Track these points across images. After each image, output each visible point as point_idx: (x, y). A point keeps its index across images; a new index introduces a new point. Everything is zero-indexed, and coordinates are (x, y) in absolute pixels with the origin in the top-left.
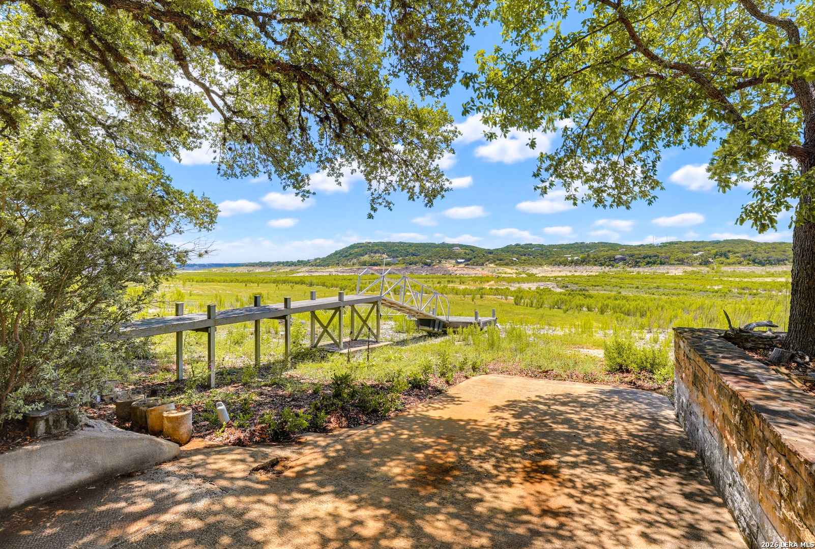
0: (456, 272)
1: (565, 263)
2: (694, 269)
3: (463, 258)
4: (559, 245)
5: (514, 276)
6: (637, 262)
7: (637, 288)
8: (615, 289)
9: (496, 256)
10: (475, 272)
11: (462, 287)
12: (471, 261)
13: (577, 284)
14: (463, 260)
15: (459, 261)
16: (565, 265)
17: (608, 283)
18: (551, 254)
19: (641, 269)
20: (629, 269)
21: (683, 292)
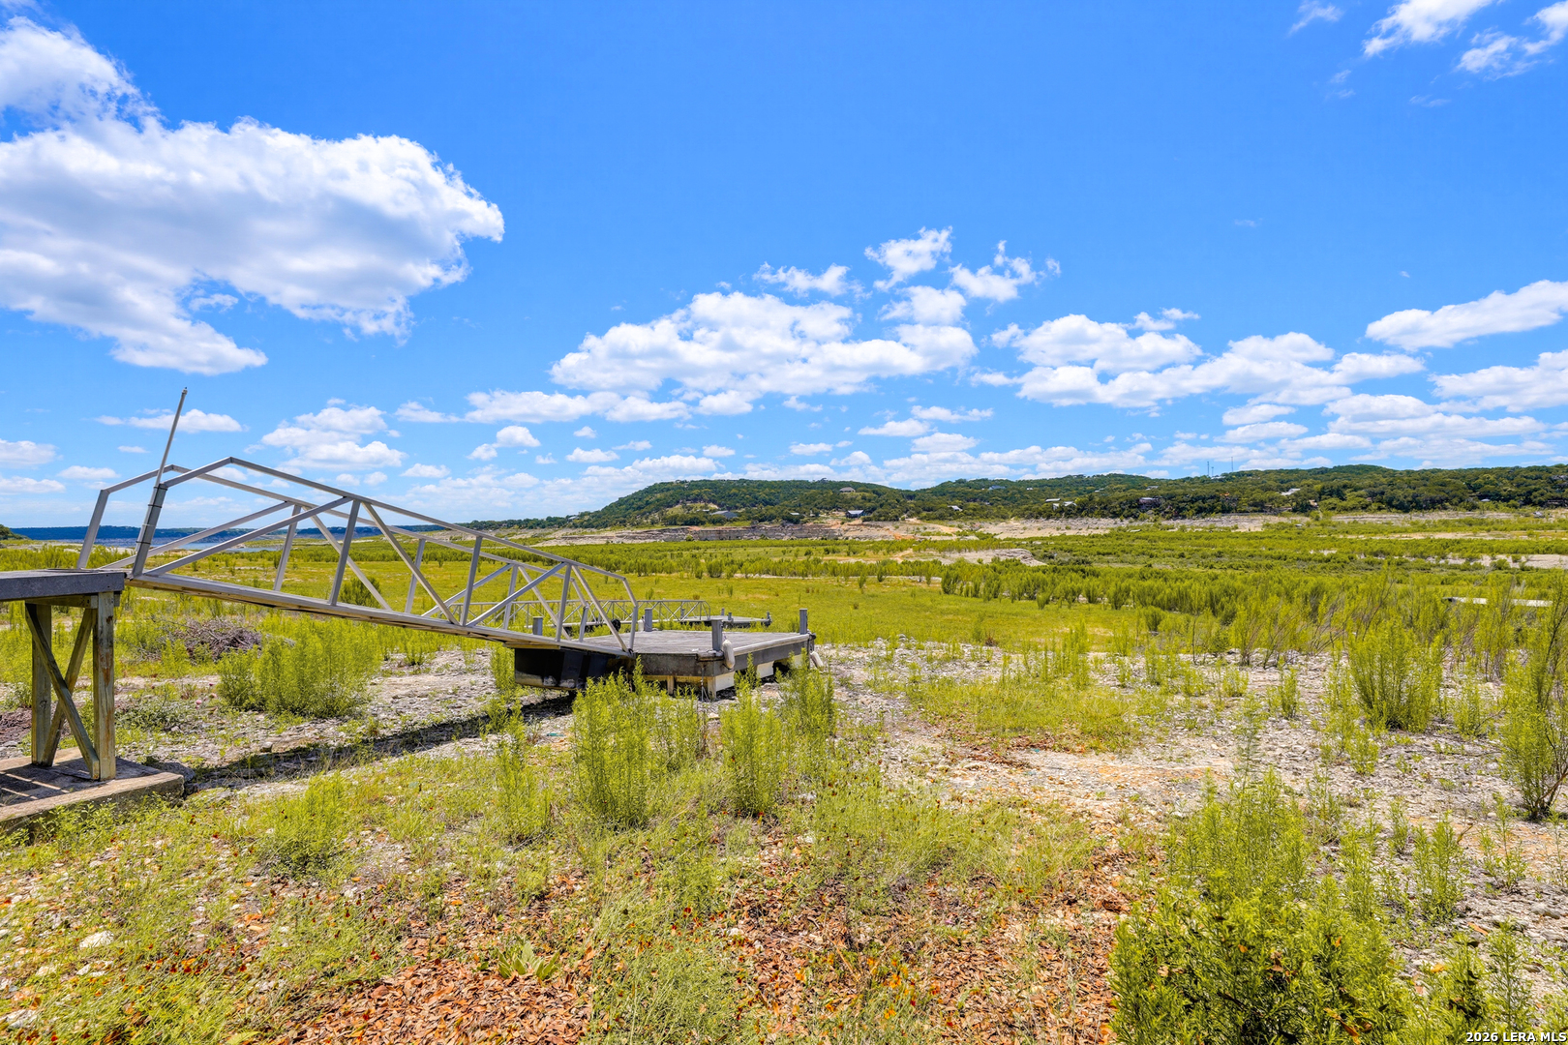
0: (847, 534)
1: (1049, 515)
2: (1284, 520)
3: (859, 508)
4: (1037, 481)
5: (954, 539)
6: (1180, 510)
7: (1182, 556)
8: (1142, 559)
9: (920, 503)
10: (882, 532)
12: (875, 513)
13: (1070, 551)
14: (860, 512)
15: (852, 512)
16: (1049, 517)
17: (1127, 549)
18: (1023, 497)
19: (1187, 522)
20: (1165, 523)
21: (1266, 562)
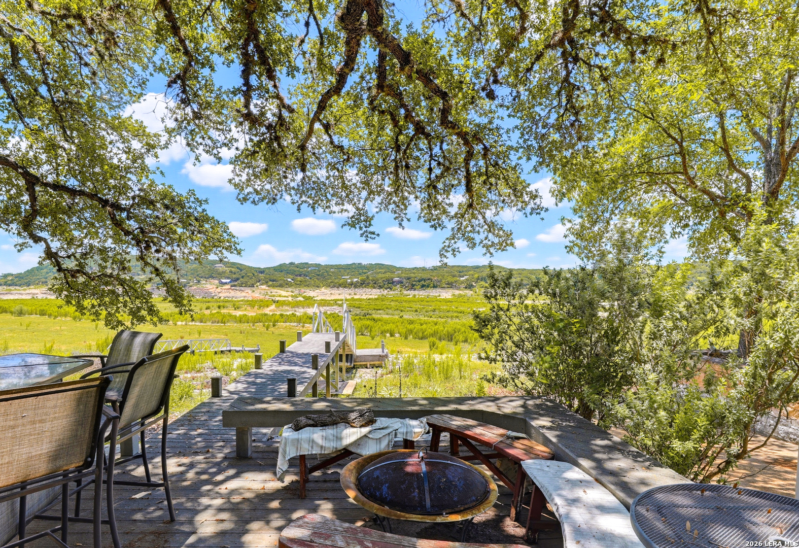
0: (220, 295)
1: (345, 285)
2: (461, 292)
3: (228, 278)
4: (336, 265)
5: (290, 299)
6: (413, 285)
7: (416, 311)
8: (396, 312)
9: (268, 276)
10: (244, 294)
11: (238, 313)
12: (239, 282)
13: (359, 308)
14: (228, 281)
15: (224, 281)
16: (345, 287)
17: (389, 307)
18: (328, 275)
19: (416, 292)
20: (405, 292)
21: (455, 314)
